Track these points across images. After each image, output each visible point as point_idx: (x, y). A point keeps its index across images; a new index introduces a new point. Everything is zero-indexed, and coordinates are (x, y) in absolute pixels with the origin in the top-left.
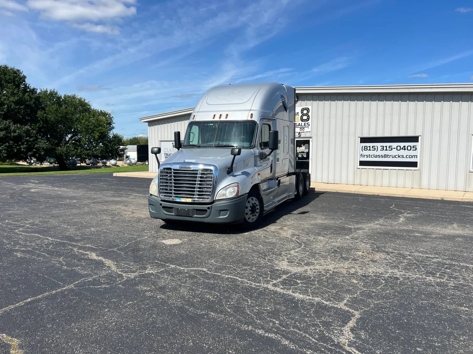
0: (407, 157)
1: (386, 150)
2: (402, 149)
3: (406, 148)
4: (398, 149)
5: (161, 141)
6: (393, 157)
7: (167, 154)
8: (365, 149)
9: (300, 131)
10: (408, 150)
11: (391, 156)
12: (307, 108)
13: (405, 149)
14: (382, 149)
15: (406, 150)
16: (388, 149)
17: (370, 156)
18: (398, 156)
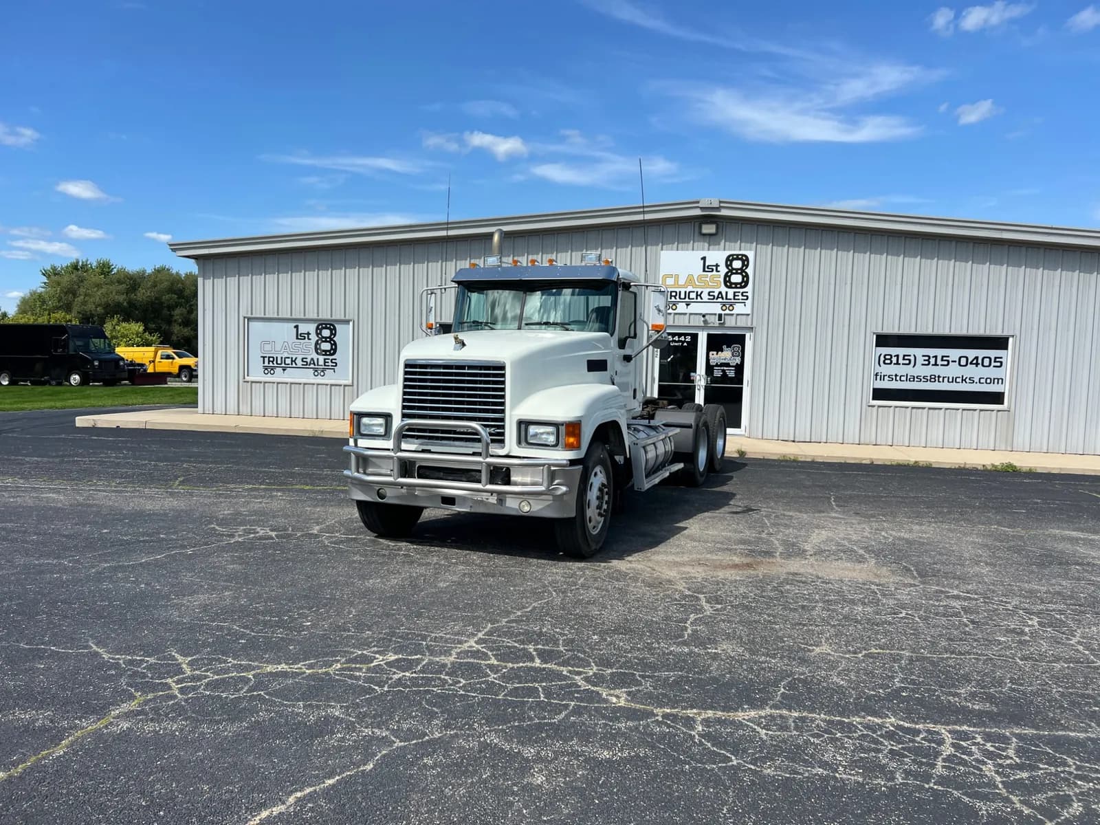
0: (982, 381)
1: (936, 364)
2: (971, 363)
3: (980, 361)
4: (963, 362)
5: (249, 319)
6: (951, 380)
7: (272, 360)
8: (887, 361)
9: (723, 313)
10: (983, 365)
11: (946, 380)
12: (743, 255)
13: (977, 364)
14: (927, 363)
15: (980, 366)
16: (939, 362)
17: (898, 378)
18: (962, 380)
